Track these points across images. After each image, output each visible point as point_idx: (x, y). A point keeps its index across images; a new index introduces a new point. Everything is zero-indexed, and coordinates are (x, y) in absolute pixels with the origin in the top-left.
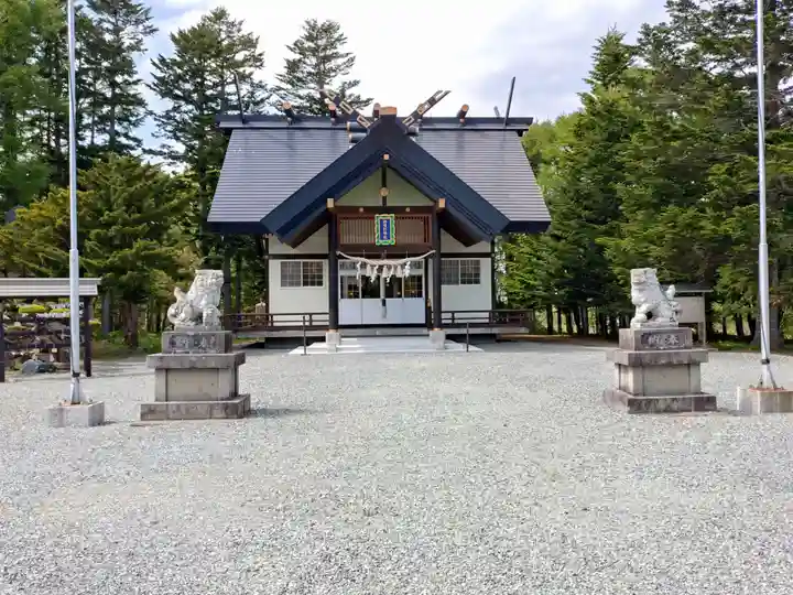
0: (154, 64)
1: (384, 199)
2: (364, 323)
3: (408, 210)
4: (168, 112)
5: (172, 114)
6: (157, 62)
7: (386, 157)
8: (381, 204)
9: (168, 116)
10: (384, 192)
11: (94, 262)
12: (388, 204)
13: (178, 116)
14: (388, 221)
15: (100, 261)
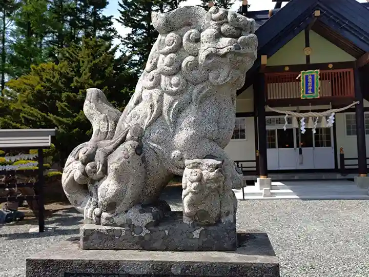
0: (120, 5)
1: (308, 58)
2: (281, 169)
3: (331, 66)
4: (129, 35)
5: (131, 36)
6: (122, 3)
7: (317, 13)
8: (304, 62)
9: (129, 38)
10: (308, 52)
11: (64, 120)
12: (312, 62)
13: (135, 38)
14: (313, 76)
15: (69, 119)
